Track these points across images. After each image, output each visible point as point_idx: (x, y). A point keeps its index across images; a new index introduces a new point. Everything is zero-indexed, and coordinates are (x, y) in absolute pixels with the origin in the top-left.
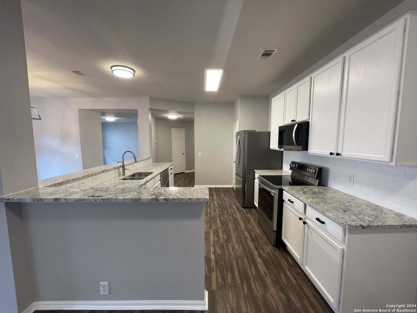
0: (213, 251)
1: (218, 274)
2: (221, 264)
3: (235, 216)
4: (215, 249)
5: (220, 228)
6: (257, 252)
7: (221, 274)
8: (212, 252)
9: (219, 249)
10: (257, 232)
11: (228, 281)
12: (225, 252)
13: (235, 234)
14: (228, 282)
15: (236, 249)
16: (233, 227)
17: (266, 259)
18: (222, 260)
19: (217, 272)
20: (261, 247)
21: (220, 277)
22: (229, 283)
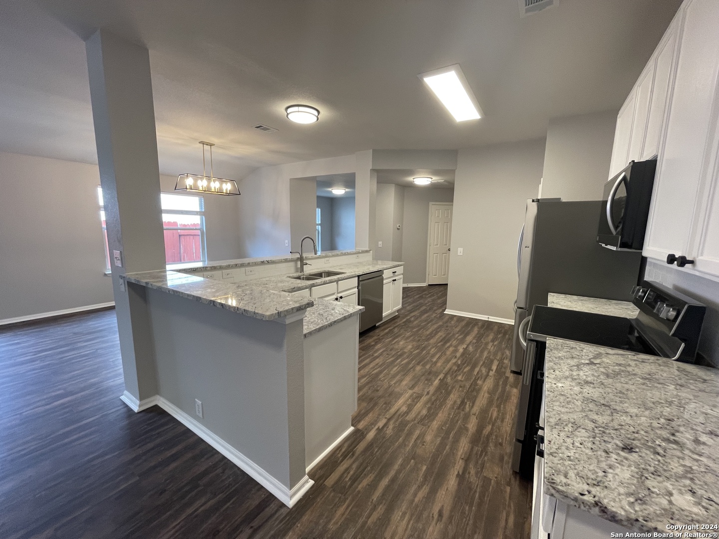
0: (379, 427)
1: (354, 466)
2: (374, 452)
3: (479, 382)
4: (386, 425)
5: (428, 393)
6: (463, 466)
7: (358, 468)
8: (377, 427)
9: (394, 428)
10: (499, 429)
11: (359, 484)
12: (400, 437)
13: (449, 414)
14: (357, 487)
15: (424, 442)
16: (455, 402)
17: (470, 489)
18: (379, 448)
19: (354, 462)
20: (480, 462)
21: (352, 473)
22: (357, 490)
